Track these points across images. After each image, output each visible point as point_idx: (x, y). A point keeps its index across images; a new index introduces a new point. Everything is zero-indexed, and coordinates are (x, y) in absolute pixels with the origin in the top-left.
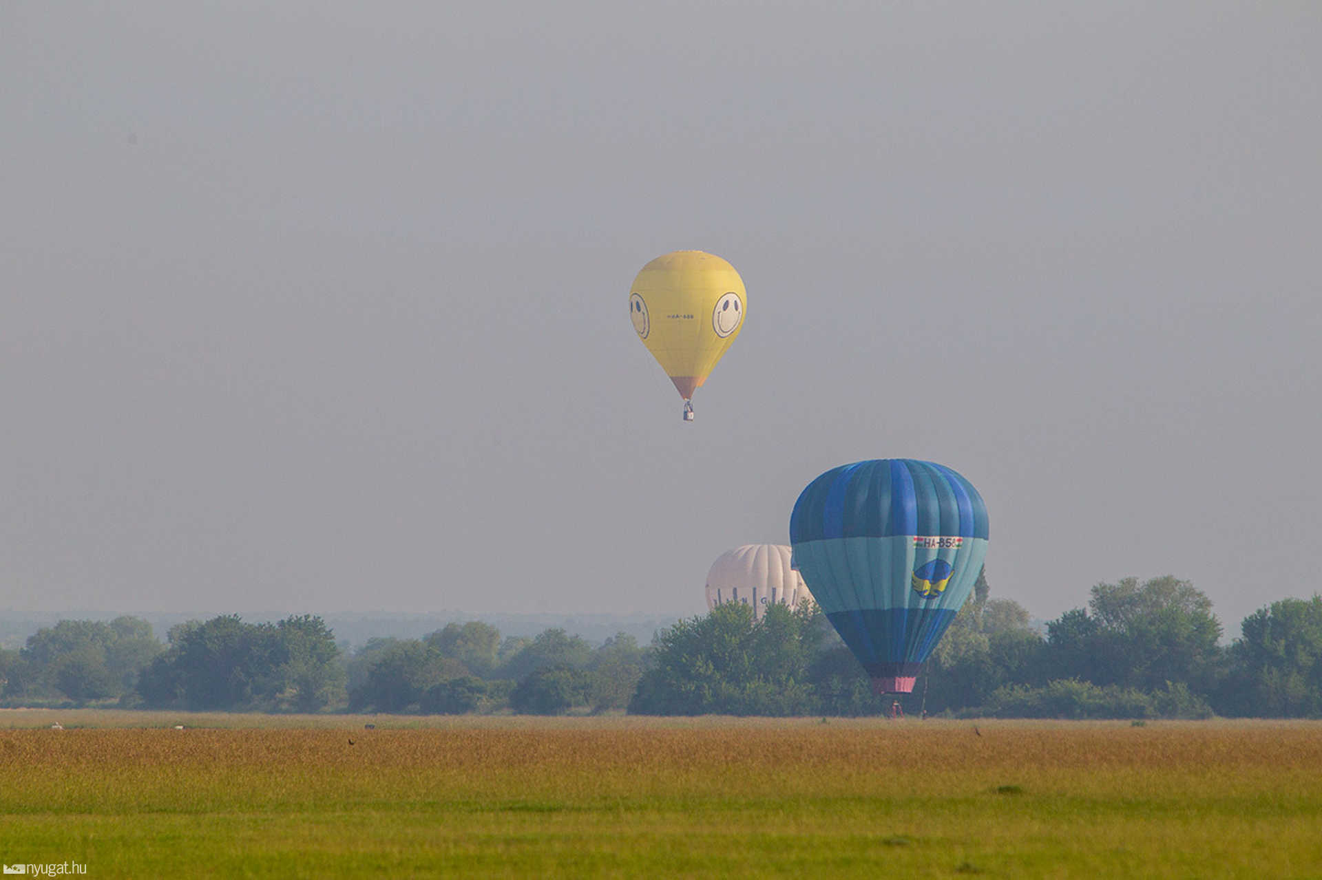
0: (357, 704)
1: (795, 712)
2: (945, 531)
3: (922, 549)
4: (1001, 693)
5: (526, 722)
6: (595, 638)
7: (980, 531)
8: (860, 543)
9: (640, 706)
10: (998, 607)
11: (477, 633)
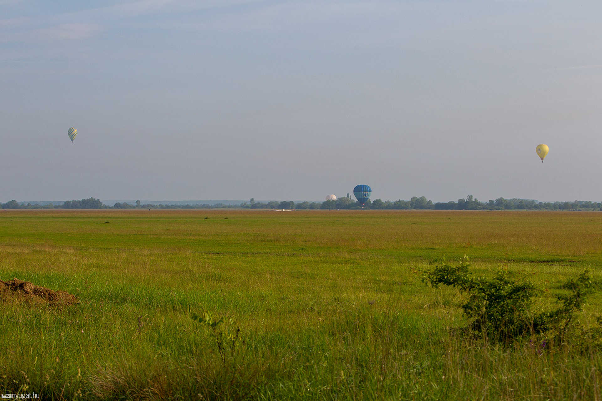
0: (296, 208)
1: (334, 209)
2: (366, 191)
3: (364, 193)
4: (352, 207)
5: (311, 210)
6: (317, 203)
7: (371, 191)
8: (360, 193)
9: (321, 209)
10: (352, 200)
11: (307, 202)
